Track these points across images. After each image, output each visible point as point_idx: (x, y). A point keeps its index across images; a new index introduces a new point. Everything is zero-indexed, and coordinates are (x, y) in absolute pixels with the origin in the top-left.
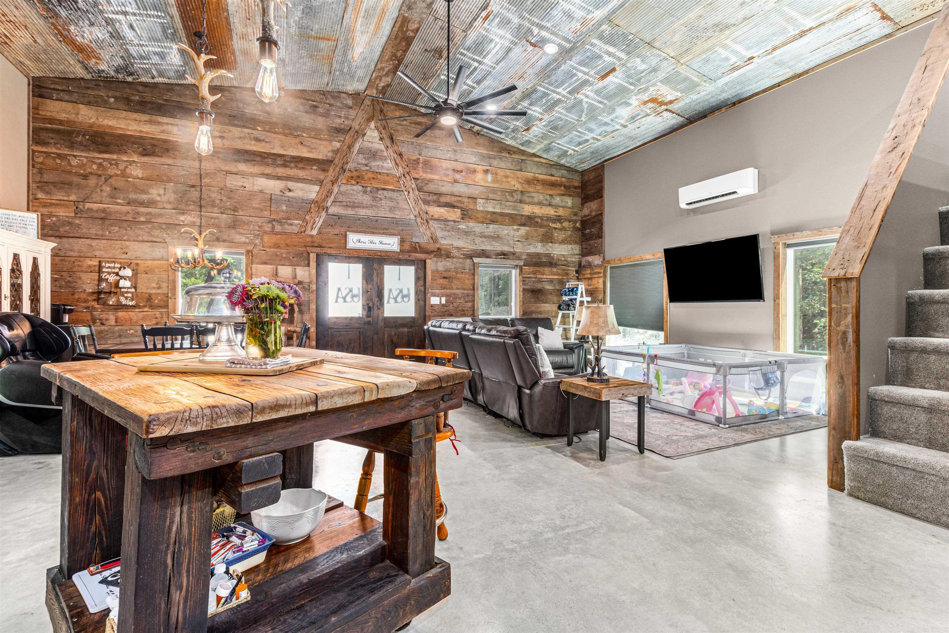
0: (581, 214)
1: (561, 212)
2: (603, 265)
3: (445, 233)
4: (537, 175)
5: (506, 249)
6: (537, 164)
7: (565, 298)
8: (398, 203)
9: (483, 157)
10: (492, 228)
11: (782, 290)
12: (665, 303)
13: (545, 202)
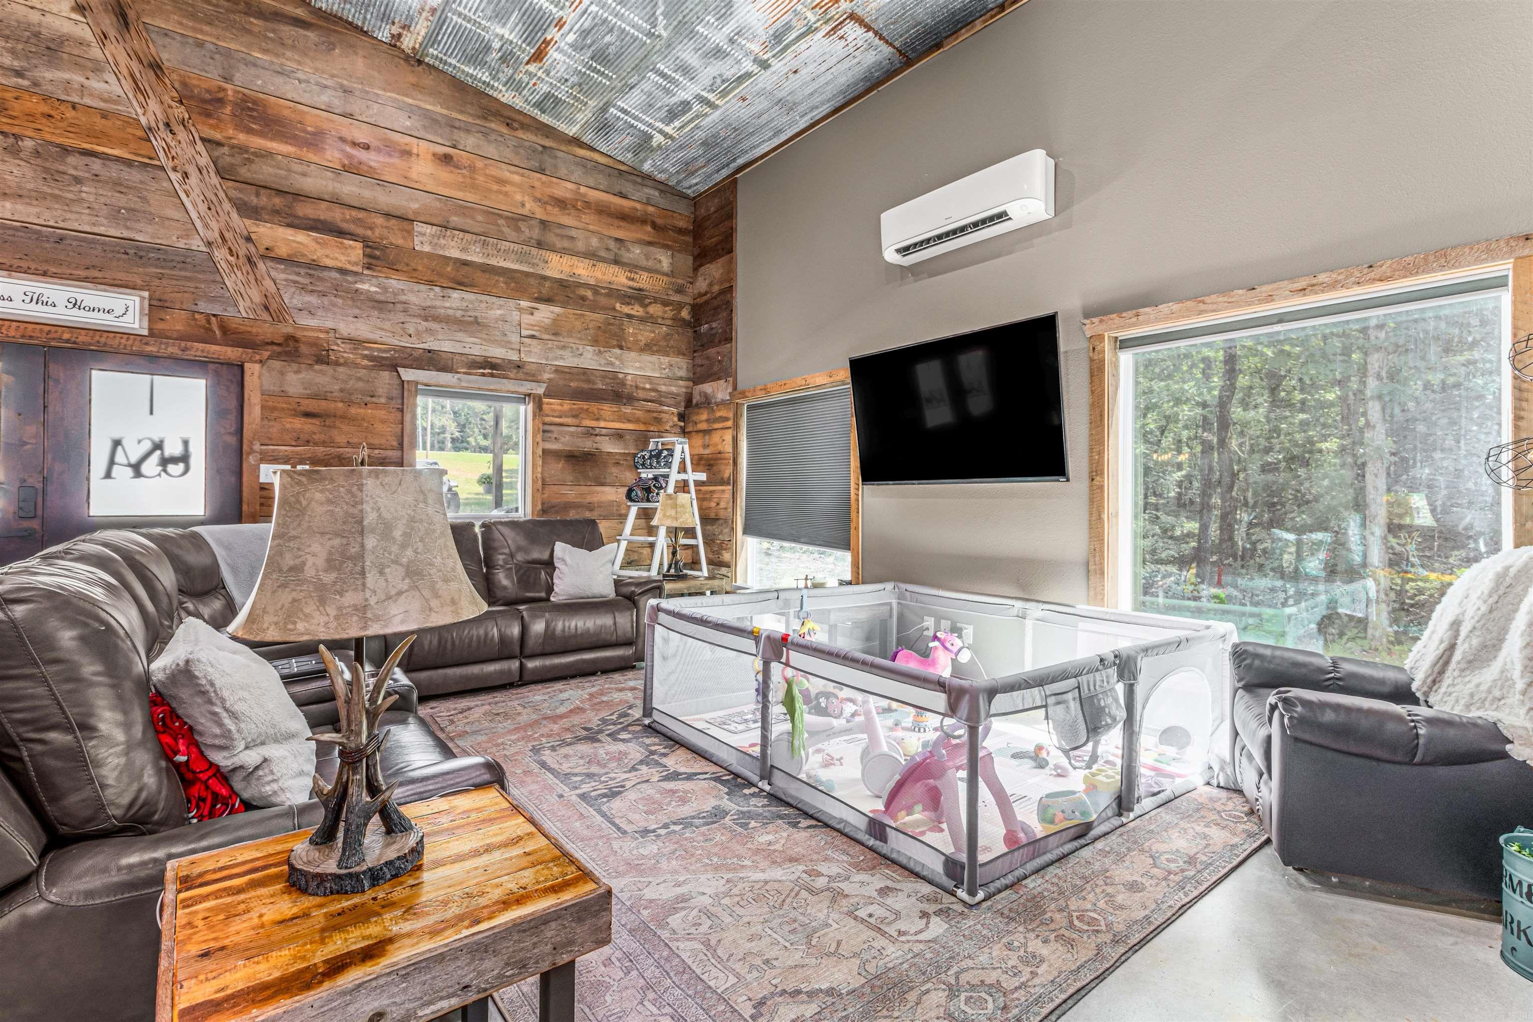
0: (692, 290)
1: (644, 280)
2: (732, 404)
3: (313, 299)
4: (583, 190)
5: (497, 352)
6: (583, 163)
7: (647, 474)
8: (144, 199)
9: (432, 121)
10: (457, 300)
11: (1110, 454)
12: (853, 485)
13: (603, 254)
